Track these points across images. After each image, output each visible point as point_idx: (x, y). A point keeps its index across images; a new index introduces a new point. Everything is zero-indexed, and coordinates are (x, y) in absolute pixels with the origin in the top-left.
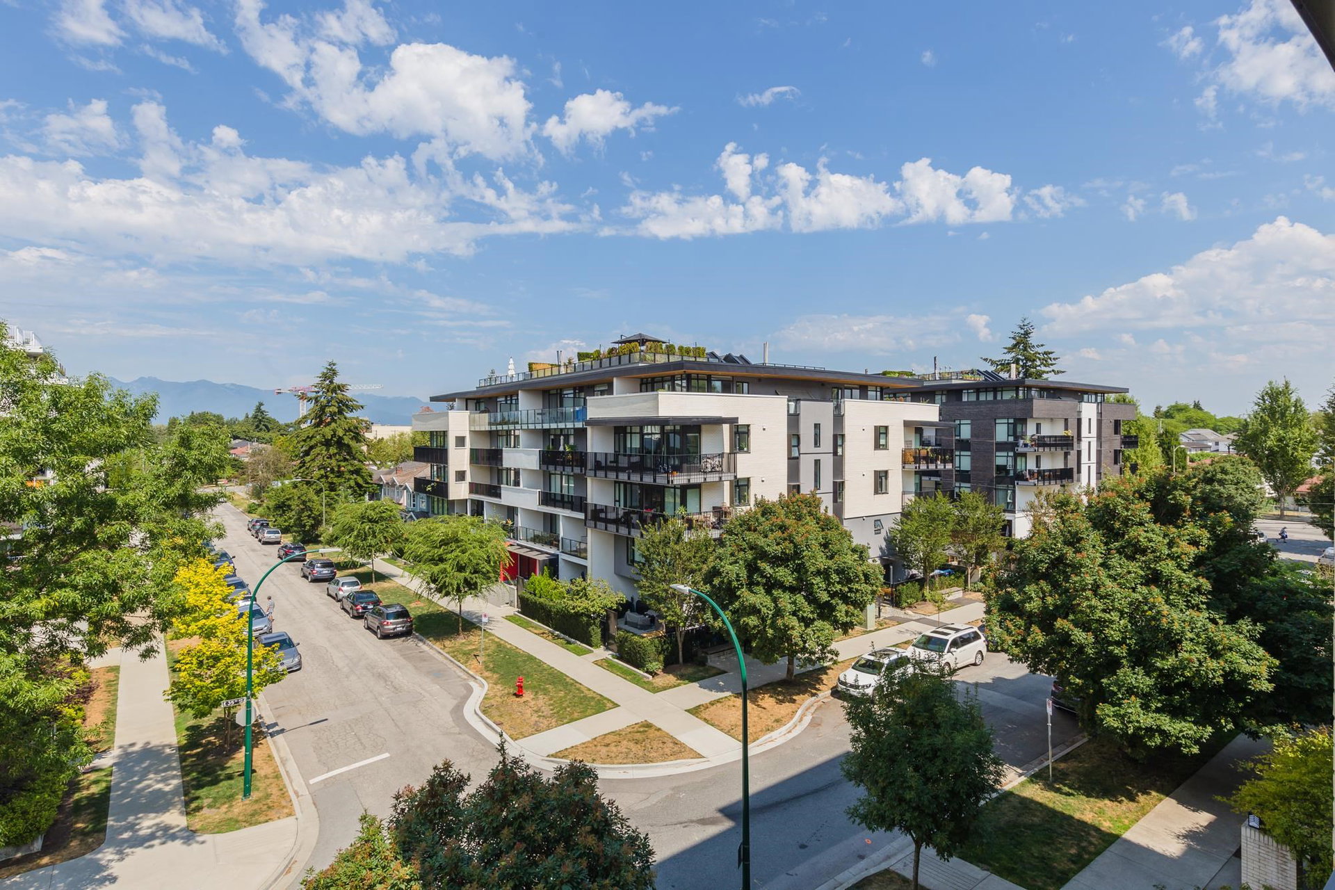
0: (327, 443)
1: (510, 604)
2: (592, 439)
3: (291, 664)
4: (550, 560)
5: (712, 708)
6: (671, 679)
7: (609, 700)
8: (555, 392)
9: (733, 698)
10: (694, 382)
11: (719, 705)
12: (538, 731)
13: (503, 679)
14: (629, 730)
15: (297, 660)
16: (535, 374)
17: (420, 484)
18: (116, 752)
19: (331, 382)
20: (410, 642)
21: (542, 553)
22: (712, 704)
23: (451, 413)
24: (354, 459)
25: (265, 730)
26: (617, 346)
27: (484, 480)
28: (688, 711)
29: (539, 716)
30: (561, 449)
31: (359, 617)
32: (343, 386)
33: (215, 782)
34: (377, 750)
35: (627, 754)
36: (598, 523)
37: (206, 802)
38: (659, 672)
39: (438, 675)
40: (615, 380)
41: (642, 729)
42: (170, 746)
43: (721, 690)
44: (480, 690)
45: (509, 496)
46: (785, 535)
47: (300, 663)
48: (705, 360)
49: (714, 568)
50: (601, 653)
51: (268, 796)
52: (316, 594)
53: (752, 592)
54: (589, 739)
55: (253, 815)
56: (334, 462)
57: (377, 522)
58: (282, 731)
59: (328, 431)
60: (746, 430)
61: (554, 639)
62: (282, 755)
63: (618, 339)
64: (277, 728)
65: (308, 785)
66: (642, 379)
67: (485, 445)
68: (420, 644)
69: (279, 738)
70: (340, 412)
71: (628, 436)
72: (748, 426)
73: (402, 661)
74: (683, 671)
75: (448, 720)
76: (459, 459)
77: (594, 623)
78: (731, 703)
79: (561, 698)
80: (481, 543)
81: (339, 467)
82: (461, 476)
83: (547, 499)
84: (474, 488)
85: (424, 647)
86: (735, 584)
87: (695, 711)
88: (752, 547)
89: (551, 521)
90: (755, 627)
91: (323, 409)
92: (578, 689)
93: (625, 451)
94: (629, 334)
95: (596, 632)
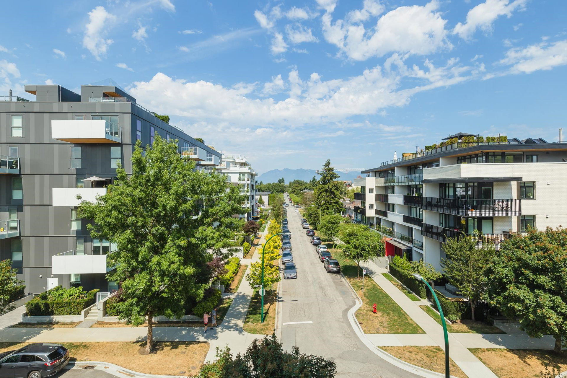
0: (326, 191)
1: (386, 267)
2: (426, 189)
3: (293, 276)
4: (407, 250)
5: (487, 353)
6: (464, 327)
7: (421, 328)
8: (413, 167)
9: (505, 351)
10: (490, 157)
11: (493, 352)
12: (378, 333)
13: (370, 303)
14: (426, 348)
15: (295, 274)
16: (405, 158)
17: (356, 209)
18: (236, 294)
19: (328, 167)
20: (338, 276)
21: (405, 245)
22: (488, 350)
23: (367, 178)
24: (336, 197)
25: (277, 299)
26: (445, 141)
27: (383, 209)
28: (469, 349)
29: (381, 325)
30: (414, 195)
31: (323, 262)
32: (332, 168)
33: (255, 314)
34: (309, 318)
35: (420, 361)
36: (428, 234)
37: (252, 320)
38: (459, 321)
39: (344, 293)
40: (440, 159)
41: (434, 350)
42: (249, 296)
43: (499, 343)
44: (359, 304)
45: (391, 217)
46: (546, 254)
47: (296, 276)
48: (507, 144)
49: (490, 268)
50: (426, 302)
51: (269, 324)
52: (312, 249)
53: (517, 288)
54: (402, 346)
55: (261, 330)
56: (328, 199)
57: (334, 224)
58: (282, 301)
59: (326, 186)
60: (532, 185)
61: (402, 289)
62: (279, 310)
63: (448, 137)
64: (281, 299)
65: (282, 325)
66: (458, 158)
67: (383, 193)
68: (342, 278)
69: (281, 303)
70: (331, 179)
71: (447, 188)
72: (534, 182)
73: (332, 284)
74: (474, 325)
75: (340, 314)
76: (371, 199)
77: (422, 286)
78: (503, 354)
79: (395, 320)
80: (367, 238)
81: (330, 200)
82: (371, 206)
83: (407, 219)
84: (377, 212)
85: (343, 279)
86: (504, 280)
87: (474, 351)
88: (519, 260)
89: (410, 230)
90: (519, 311)
91: (325, 177)
92: (406, 318)
93: (445, 197)
94: (453, 134)
95: (424, 292)
